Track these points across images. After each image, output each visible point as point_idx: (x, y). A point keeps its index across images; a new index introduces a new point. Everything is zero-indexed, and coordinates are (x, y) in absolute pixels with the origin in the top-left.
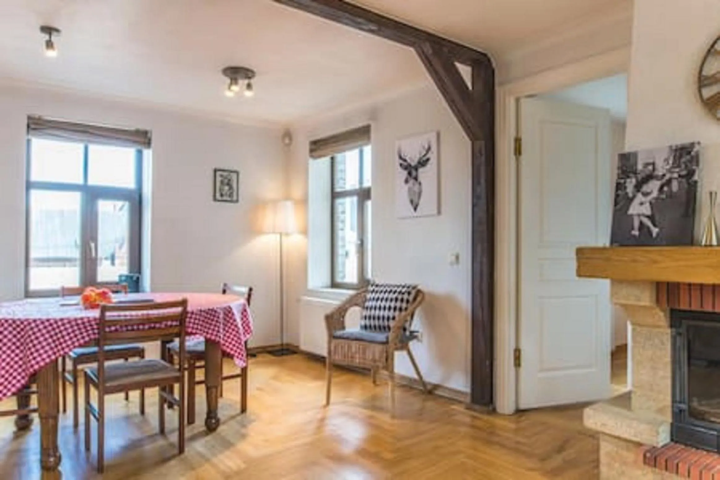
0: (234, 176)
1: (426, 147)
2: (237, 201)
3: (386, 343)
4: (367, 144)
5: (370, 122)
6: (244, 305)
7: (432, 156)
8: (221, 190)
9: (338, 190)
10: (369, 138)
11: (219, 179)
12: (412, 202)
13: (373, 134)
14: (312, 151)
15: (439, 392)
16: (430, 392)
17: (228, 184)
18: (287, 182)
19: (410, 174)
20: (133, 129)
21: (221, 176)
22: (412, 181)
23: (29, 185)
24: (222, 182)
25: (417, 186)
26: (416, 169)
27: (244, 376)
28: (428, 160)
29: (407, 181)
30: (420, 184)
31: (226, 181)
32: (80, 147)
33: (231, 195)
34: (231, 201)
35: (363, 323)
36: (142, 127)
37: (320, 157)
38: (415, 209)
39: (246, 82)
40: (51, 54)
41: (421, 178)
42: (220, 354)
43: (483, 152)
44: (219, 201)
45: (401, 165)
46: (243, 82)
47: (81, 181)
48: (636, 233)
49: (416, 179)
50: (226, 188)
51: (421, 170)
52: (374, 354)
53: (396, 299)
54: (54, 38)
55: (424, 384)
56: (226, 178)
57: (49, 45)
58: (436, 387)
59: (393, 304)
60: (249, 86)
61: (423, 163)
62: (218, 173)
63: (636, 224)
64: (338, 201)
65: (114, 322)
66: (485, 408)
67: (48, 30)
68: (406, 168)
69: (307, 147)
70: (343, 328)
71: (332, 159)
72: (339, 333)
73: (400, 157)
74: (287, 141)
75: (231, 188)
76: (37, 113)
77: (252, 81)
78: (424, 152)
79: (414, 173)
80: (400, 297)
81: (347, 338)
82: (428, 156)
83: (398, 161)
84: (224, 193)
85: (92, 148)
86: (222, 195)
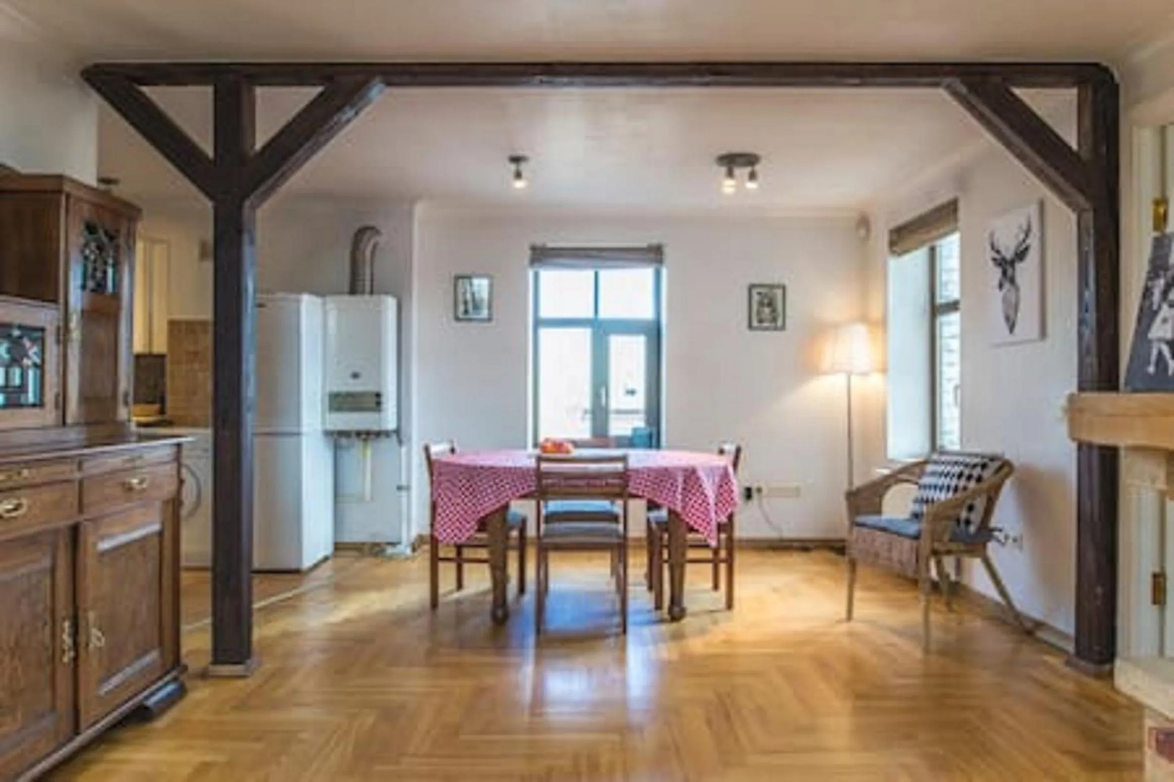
0: (779, 292)
1: (1025, 227)
2: (783, 328)
3: (916, 537)
4: (952, 231)
5: (959, 194)
6: (726, 469)
7: (1033, 241)
8: (759, 313)
9: (939, 301)
10: (956, 220)
11: (756, 298)
12: (1007, 319)
13: (962, 213)
14: (892, 244)
15: (1041, 634)
16: (1029, 633)
17: (771, 304)
18: (864, 295)
19: (1004, 273)
20: (644, 245)
21: (759, 294)
22: (1007, 286)
23: (538, 323)
24: (761, 304)
25: (1013, 291)
26: (1012, 263)
27: (729, 561)
28: (1027, 249)
29: (1001, 286)
30: (1017, 289)
31: (766, 301)
32: (591, 273)
33: (774, 320)
34: (776, 329)
35: (916, 508)
36: (655, 241)
37: (906, 251)
38: (1012, 329)
39: (747, 170)
40: (519, 184)
41: (1019, 280)
42: (684, 528)
43: (1092, 231)
44: (757, 329)
45: (994, 260)
46: (742, 172)
47: (590, 314)
48: (1151, 369)
49: (1012, 281)
50: (767, 310)
51: (1019, 266)
52: (901, 552)
53: (960, 475)
54: (523, 167)
55: (1018, 616)
56: (766, 295)
57: (518, 175)
58: (1039, 625)
59: (954, 482)
60: (752, 176)
61: (1021, 255)
62: (755, 292)
63: (1155, 352)
64: (943, 319)
65: (548, 474)
66: (1091, 667)
67: (516, 160)
68: (1000, 265)
69: (885, 239)
70: (879, 512)
71: (933, 250)
72: (871, 519)
73: (993, 247)
74: (862, 232)
75: (774, 311)
76: (539, 242)
77: (758, 168)
78: (1022, 236)
79: (1010, 272)
80: (967, 472)
81: (883, 530)
82: (1028, 241)
83: (990, 254)
84: (763, 316)
85: (603, 274)
86: (761, 321)
